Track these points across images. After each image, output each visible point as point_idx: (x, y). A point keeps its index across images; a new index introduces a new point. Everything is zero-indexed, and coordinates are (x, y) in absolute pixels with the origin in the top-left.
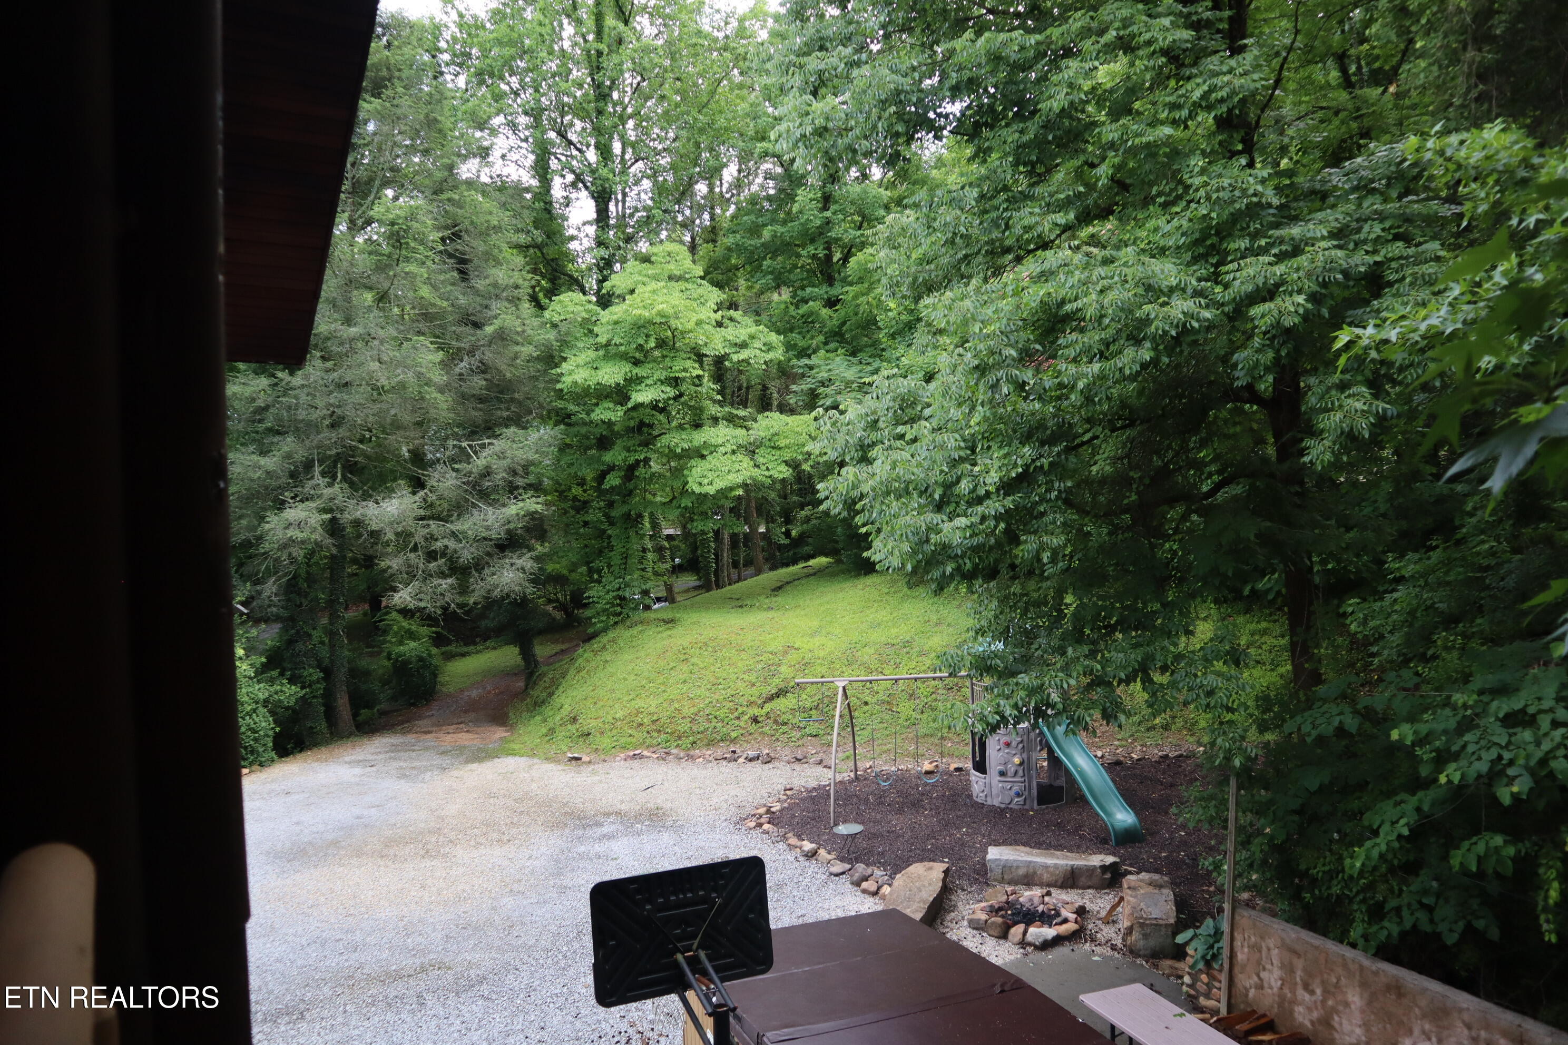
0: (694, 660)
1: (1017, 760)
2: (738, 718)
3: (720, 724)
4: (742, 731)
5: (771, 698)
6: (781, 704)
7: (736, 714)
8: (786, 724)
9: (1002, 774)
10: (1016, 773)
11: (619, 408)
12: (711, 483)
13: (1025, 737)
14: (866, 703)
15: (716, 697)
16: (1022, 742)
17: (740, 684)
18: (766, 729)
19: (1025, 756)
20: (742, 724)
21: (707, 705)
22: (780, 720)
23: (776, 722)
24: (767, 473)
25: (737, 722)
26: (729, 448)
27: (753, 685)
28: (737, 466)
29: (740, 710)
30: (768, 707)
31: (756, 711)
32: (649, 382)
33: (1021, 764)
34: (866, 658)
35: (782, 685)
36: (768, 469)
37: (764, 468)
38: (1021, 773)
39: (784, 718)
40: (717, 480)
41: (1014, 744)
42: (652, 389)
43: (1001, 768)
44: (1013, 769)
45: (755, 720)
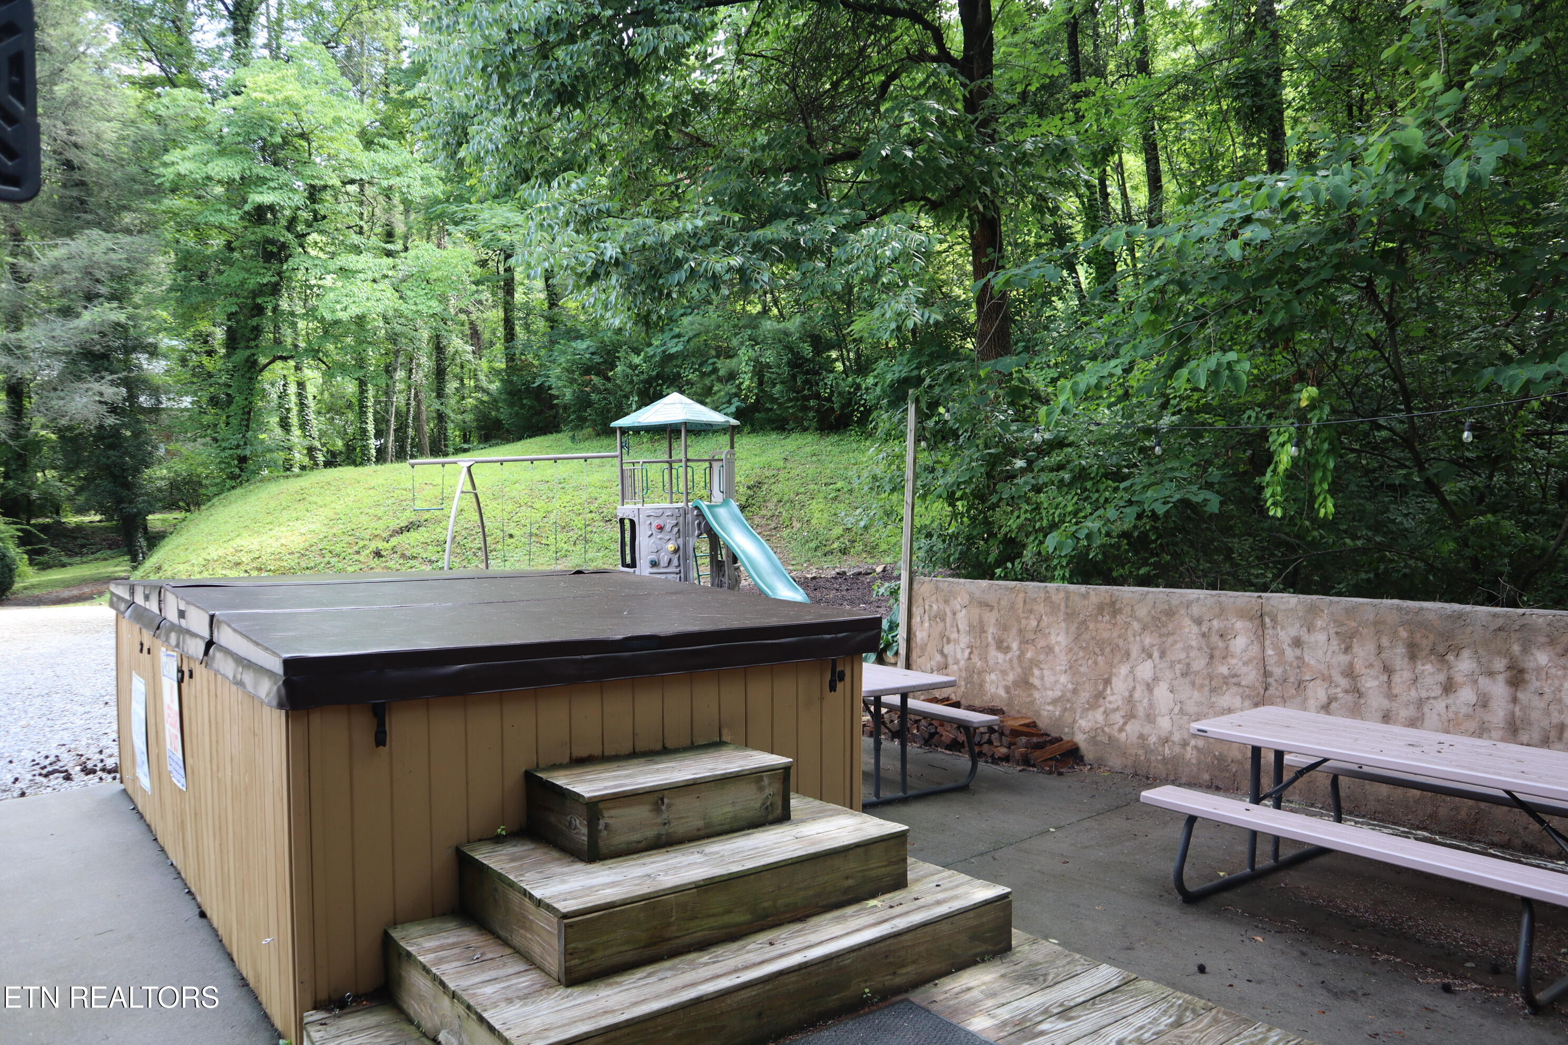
0: (314, 499)
1: (671, 546)
2: (358, 553)
3: (336, 559)
4: (361, 566)
5: (401, 531)
6: (413, 537)
7: (356, 548)
8: (414, 558)
9: (654, 564)
10: (670, 561)
11: (234, 211)
12: (345, 309)
13: (681, 519)
14: (511, 536)
15: (334, 531)
16: (677, 524)
17: (363, 518)
18: (391, 564)
19: (680, 541)
20: (362, 558)
21: (322, 540)
22: (408, 553)
23: (403, 556)
24: (414, 308)
25: (356, 557)
26: (370, 275)
27: (380, 518)
28: (378, 294)
29: (361, 543)
30: (394, 541)
31: (381, 545)
32: (272, 184)
33: (676, 551)
34: (514, 493)
35: (413, 518)
36: (416, 304)
37: (411, 302)
38: (675, 562)
39: (414, 551)
40: (353, 306)
41: (668, 528)
42: (277, 193)
43: (654, 557)
44: (666, 559)
45: (378, 554)
